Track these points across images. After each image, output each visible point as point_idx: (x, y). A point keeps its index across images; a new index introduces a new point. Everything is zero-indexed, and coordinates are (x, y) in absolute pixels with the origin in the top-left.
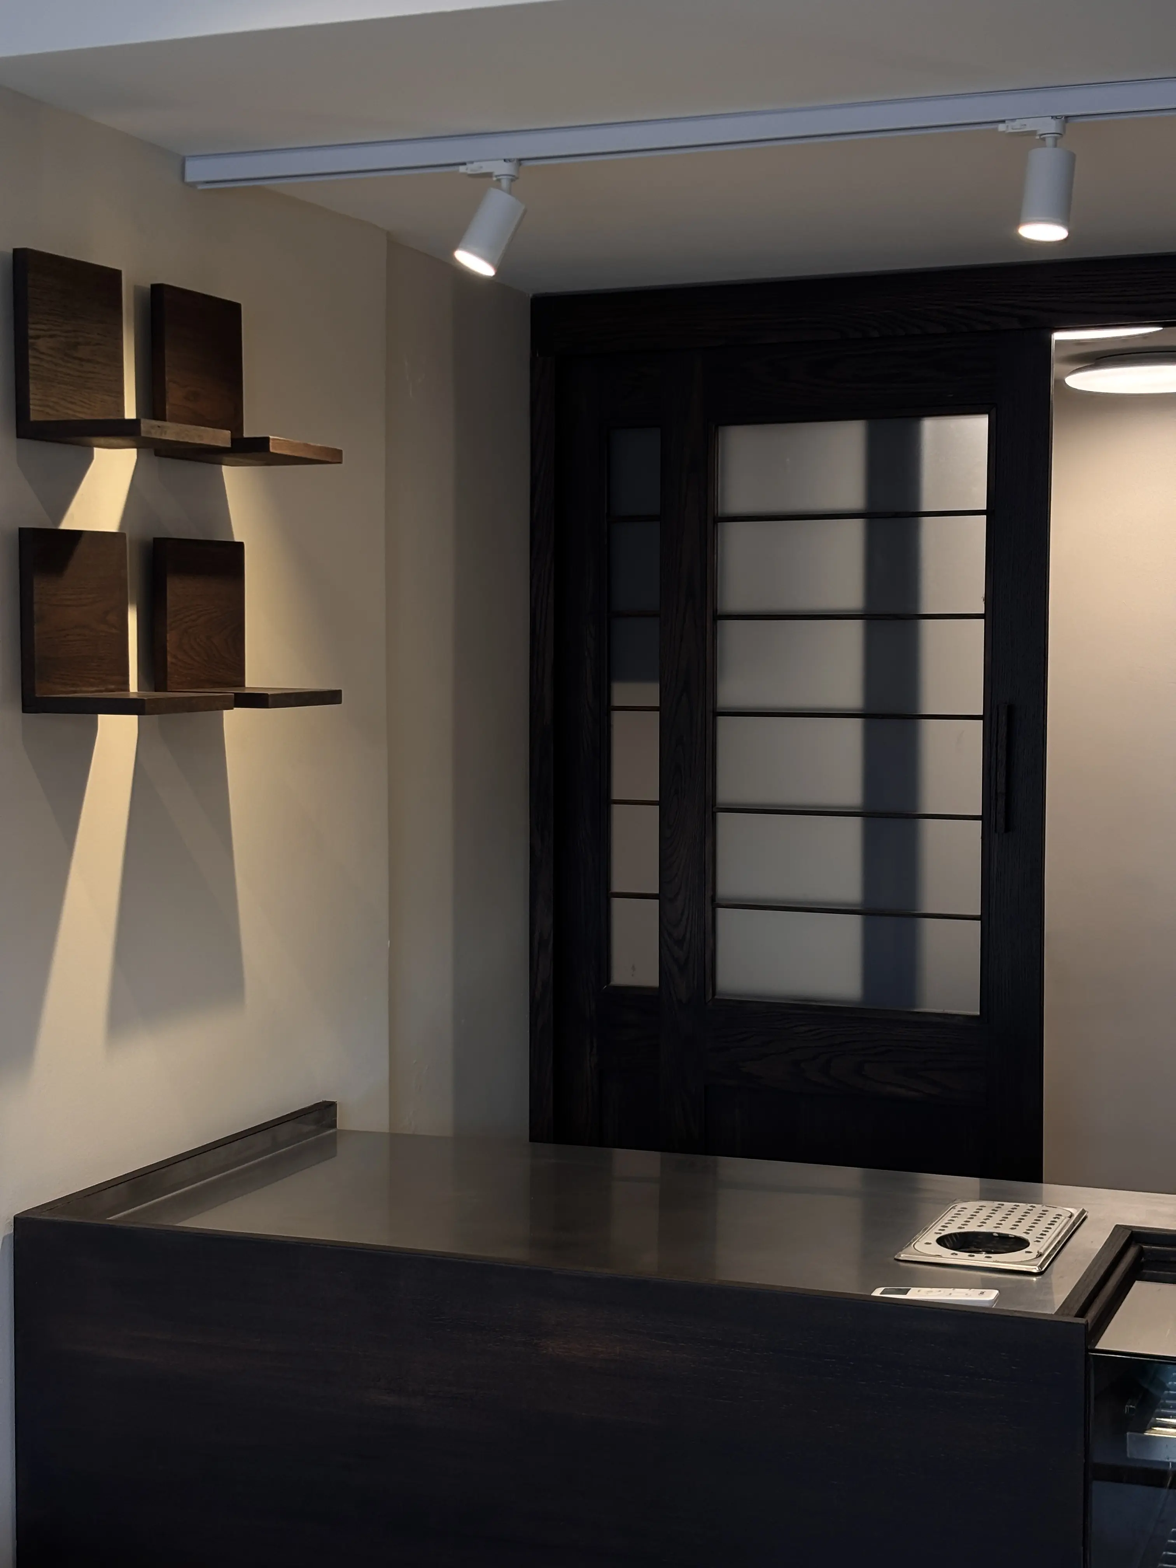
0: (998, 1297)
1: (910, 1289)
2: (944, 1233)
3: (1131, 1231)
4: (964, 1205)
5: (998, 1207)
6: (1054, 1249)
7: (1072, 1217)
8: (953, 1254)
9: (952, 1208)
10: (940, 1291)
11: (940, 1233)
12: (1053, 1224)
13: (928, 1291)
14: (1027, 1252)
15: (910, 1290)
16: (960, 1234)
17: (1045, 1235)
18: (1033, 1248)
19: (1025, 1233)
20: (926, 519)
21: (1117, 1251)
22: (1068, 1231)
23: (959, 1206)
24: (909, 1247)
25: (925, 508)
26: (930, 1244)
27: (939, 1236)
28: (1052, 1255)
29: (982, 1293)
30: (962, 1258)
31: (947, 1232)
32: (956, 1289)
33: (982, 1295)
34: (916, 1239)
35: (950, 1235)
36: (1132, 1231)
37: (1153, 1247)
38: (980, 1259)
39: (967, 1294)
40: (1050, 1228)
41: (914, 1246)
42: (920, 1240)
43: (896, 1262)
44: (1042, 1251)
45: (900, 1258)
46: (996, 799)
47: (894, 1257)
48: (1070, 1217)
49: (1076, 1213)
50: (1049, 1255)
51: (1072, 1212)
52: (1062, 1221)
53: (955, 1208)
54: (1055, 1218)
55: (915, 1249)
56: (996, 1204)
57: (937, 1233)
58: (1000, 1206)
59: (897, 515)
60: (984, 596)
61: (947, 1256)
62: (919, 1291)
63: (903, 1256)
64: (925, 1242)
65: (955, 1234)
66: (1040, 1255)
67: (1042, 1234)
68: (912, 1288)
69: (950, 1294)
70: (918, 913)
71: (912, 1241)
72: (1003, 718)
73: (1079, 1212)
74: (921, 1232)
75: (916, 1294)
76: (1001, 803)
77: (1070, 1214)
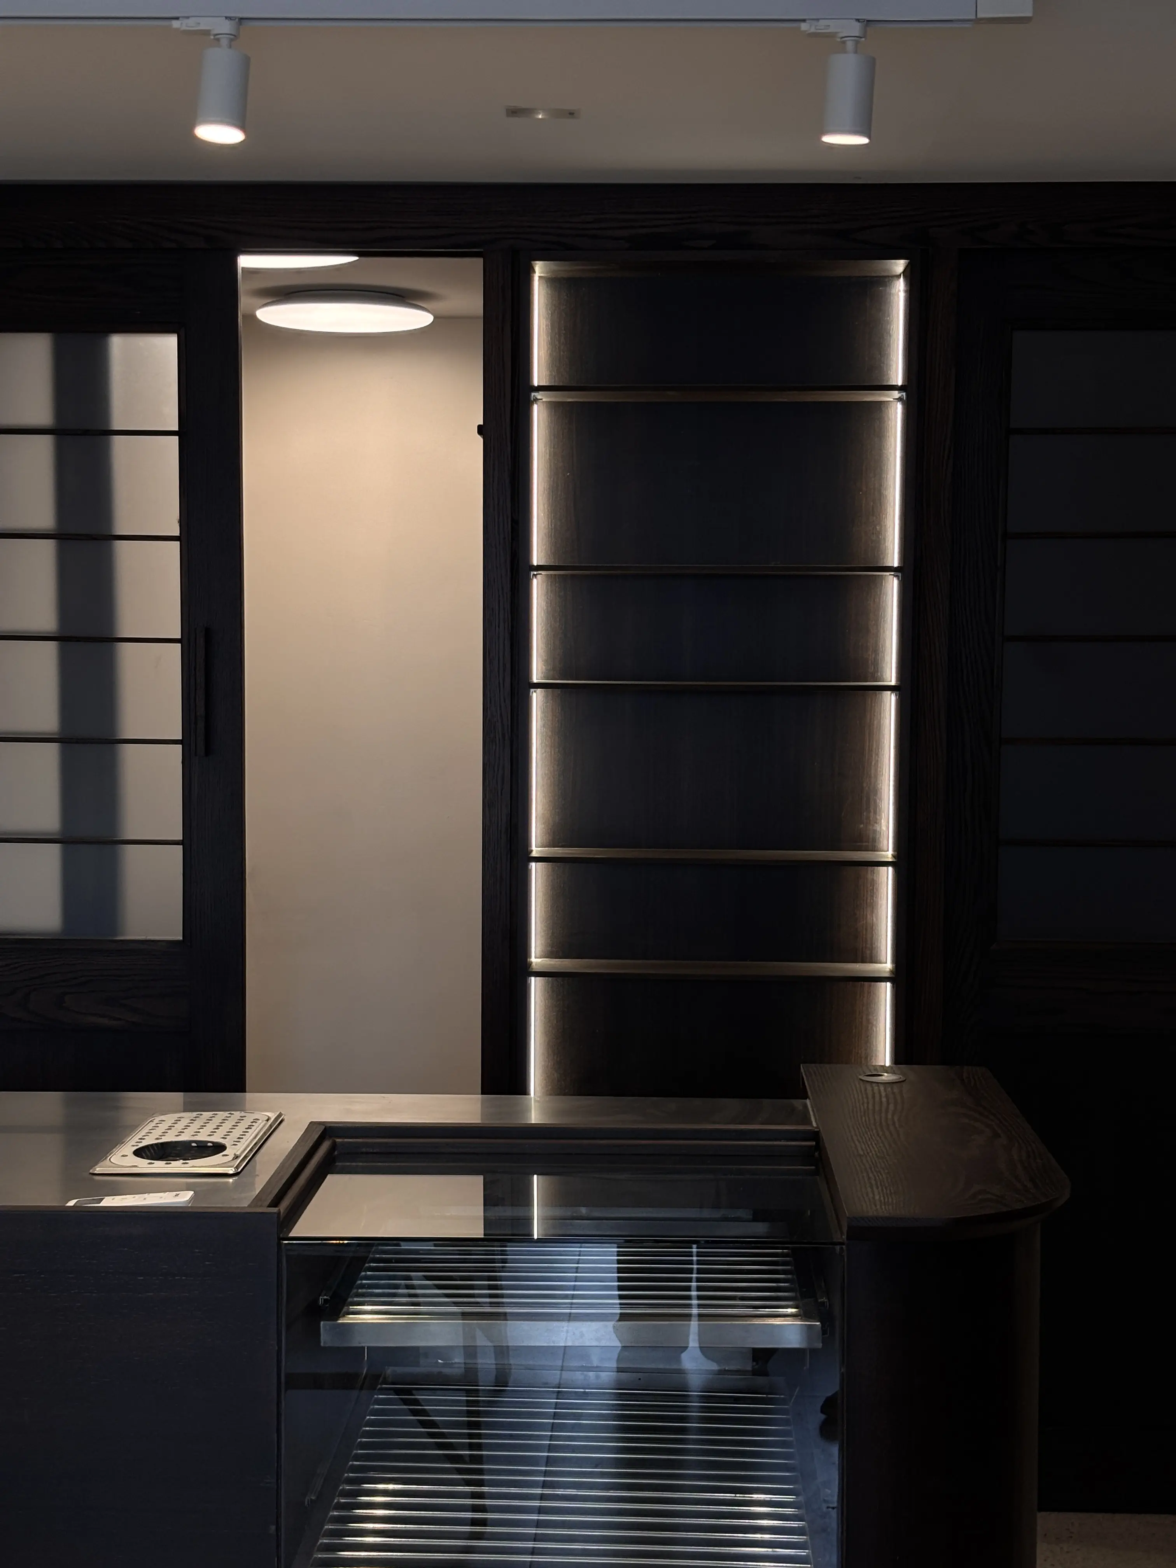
0: (192, 1198)
1: (104, 1198)
2: (141, 1145)
3: (324, 1127)
4: (163, 1117)
5: (196, 1117)
6: (251, 1150)
7: (269, 1121)
8: (150, 1163)
9: (150, 1122)
10: (134, 1197)
11: (137, 1145)
12: (251, 1128)
13: (123, 1199)
14: (223, 1155)
15: (104, 1200)
16: (156, 1144)
17: (242, 1138)
18: (230, 1151)
19: (223, 1138)
20: (117, 439)
21: (311, 1145)
22: (265, 1133)
23: (157, 1120)
24: (105, 1161)
25: (116, 427)
26: (127, 1156)
27: (136, 1148)
28: (248, 1156)
29: (177, 1195)
30: (159, 1166)
31: (144, 1143)
32: (150, 1194)
33: (177, 1197)
34: (112, 1153)
35: (147, 1147)
36: (326, 1127)
37: (345, 1140)
38: (177, 1166)
39: (161, 1198)
40: (247, 1132)
41: (110, 1159)
42: (116, 1154)
43: (91, 1176)
44: (238, 1153)
45: (96, 1172)
46: (196, 723)
47: (89, 1170)
48: (268, 1120)
49: (273, 1116)
50: (245, 1157)
51: (270, 1116)
52: (260, 1124)
53: (153, 1122)
54: (252, 1122)
55: (112, 1163)
56: (195, 1114)
57: (133, 1146)
58: (198, 1116)
59: (86, 433)
60: (179, 518)
61: (144, 1165)
62: (113, 1199)
63: (98, 1170)
64: (122, 1155)
65: (152, 1145)
66: (236, 1157)
67: (239, 1138)
68: (106, 1197)
69: (145, 1199)
70: (119, 840)
71: (108, 1155)
72: (201, 641)
73: (276, 1115)
74: (118, 1146)
75: (109, 1202)
76: (201, 725)
77: (267, 1118)
